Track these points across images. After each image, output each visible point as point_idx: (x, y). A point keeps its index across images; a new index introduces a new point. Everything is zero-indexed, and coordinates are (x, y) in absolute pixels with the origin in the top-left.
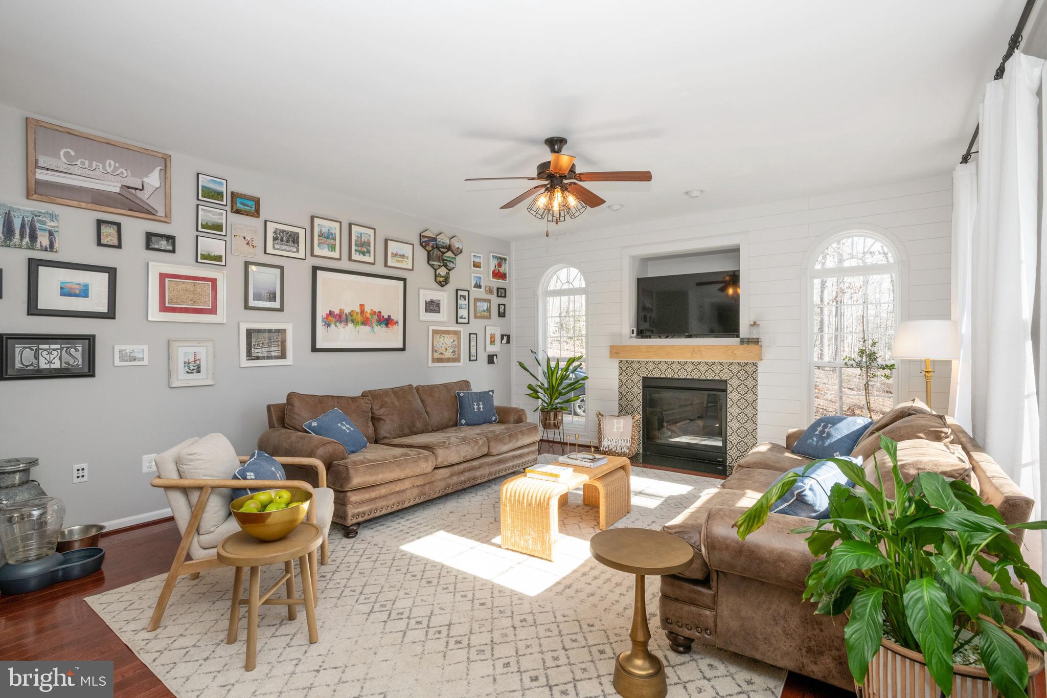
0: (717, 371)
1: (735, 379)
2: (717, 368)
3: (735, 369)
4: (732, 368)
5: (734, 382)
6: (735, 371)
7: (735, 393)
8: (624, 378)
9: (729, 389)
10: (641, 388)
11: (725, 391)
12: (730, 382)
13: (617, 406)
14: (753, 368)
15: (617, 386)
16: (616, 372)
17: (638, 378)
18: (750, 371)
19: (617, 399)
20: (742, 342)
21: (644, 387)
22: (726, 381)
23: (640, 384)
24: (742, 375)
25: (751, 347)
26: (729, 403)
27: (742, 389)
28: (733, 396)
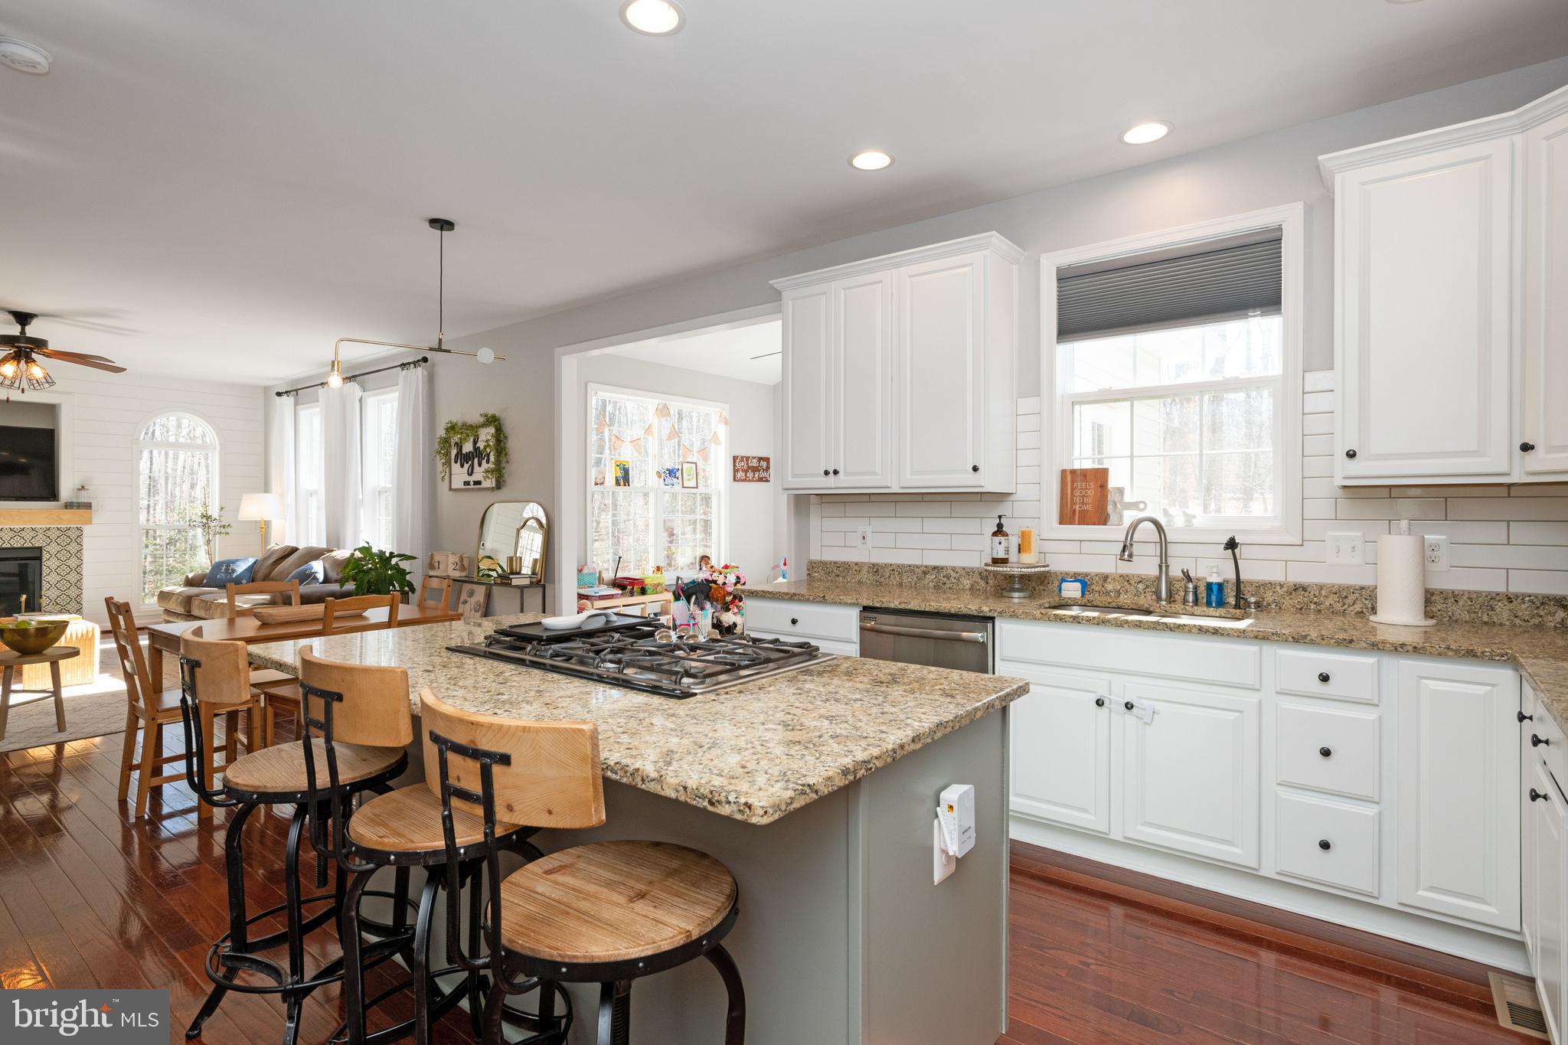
0: (28, 537)
1: (53, 545)
2: (27, 535)
3: (54, 534)
4: (49, 533)
5: (52, 549)
6: (53, 537)
7: (53, 560)
9: (45, 556)
11: (39, 558)
12: (48, 549)
14: (78, 533)
18: (73, 536)
20: (69, 506)
22: (40, 548)
24: (63, 540)
25: (81, 512)
26: (45, 571)
27: (63, 555)
28: (49, 563)
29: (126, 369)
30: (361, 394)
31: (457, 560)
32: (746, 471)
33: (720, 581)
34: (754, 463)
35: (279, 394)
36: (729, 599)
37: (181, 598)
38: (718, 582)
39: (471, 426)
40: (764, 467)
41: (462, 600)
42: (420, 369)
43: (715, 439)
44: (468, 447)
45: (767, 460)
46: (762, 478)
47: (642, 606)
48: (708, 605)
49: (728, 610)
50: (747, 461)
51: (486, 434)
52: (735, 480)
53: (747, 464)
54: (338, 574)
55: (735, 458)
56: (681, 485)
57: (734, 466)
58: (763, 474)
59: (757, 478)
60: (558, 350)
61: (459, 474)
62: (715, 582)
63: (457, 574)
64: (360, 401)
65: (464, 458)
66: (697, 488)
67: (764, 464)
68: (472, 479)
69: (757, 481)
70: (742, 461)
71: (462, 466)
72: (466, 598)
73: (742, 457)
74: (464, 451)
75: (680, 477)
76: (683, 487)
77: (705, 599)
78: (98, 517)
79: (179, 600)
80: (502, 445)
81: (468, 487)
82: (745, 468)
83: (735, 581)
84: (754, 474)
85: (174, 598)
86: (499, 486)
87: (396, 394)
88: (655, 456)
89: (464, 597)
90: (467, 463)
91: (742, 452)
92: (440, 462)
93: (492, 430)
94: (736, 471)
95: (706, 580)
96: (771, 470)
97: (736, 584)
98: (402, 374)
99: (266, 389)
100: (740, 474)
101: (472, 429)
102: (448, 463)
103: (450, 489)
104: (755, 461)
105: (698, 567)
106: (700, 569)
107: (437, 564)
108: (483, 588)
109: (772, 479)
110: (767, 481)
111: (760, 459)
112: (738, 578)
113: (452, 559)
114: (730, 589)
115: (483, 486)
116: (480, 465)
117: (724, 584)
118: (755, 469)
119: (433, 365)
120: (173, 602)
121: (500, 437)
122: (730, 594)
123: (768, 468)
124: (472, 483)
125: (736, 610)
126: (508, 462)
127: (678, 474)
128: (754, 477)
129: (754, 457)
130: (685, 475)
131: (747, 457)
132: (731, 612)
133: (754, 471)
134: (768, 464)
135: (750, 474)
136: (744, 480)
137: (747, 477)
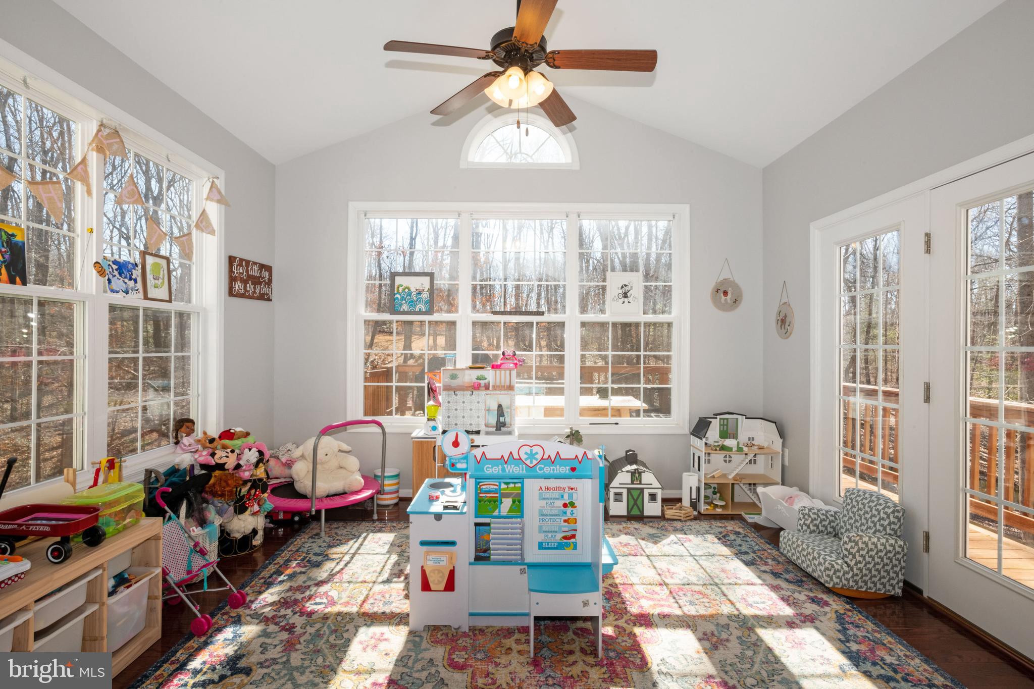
32: (245, 282)
33: (231, 462)
34: (255, 271)
36: (244, 490)
38: (226, 467)
40: (266, 280)
43: (203, 222)
45: (268, 268)
46: (264, 294)
48: (209, 510)
49: (241, 509)
50: (247, 266)
52: (231, 293)
53: (247, 271)
55: (231, 259)
56: (141, 295)
57: (231, 271)
58: (265, 290)
59: (258, 294)
62: (221, 467)
66: (170, 301)
67: (266, 274)
69: (258, 299)
70: (240, 265)
73: (241, 260)
75: (139, 280)
76: (146, 298)
77: (204, 499)
82: (244, 276)
83: (255, 461)
84: (255, 288)
88: (91, 231)
91: (240, 253)
94: (232, 279)
95: (203, 466)
96: (274, 285)
97: (257, 465)
100: (238, 286)
104: (256, 268)
109: (273, 298)
110: (269, 300)
111: (262, 267)
112: (261, 453)
114: (246, 474)
117: (238, 467)
118: (257, 281)
122: (245, 482)
123: (270, 280)
125: (256, 508)
127: (137, 273)
128: (254, 292)
129: (255, 263)
130: (149, 277)
131: (248, 262)
132: (248, 512)
133: (255, 284)
134: (271, 275)
135: (250, 287)
136: (242, 296)
137: (246, 291)
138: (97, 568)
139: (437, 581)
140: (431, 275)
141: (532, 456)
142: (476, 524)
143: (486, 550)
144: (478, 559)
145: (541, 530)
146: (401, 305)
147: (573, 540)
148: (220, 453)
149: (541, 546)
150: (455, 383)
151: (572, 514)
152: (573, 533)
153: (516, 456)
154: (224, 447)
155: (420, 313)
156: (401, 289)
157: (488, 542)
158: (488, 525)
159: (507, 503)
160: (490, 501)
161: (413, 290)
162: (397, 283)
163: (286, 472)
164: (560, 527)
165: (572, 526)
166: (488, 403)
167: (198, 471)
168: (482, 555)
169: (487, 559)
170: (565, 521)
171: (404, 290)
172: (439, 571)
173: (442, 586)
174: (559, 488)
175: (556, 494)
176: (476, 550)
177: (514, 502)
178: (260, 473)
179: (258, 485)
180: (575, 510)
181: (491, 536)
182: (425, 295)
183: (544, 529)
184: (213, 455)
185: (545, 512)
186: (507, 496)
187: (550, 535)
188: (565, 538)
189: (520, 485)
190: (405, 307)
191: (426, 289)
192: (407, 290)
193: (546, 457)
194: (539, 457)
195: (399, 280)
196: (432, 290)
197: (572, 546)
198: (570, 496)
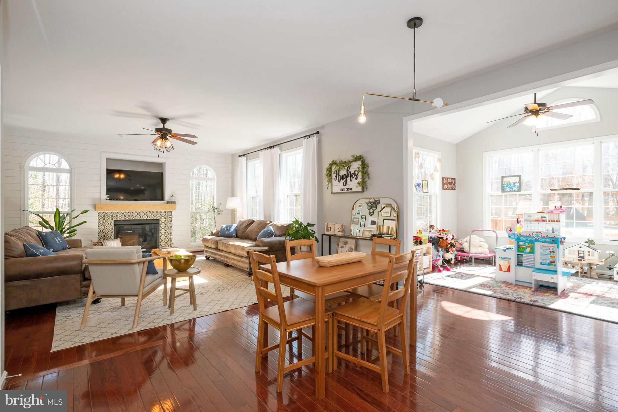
0: (155, 215)
1: (163, 218)
2: (155, 214)
3: (163, 214)
4: (162, 214)
5: (162, 220)
6: (163, 215)
7: (163, 224)
8: (102, 221)
9: (160, 223)
10: (113, 226)
11: (158, 224)
12: (161, 220)
13: (97, 236)
14: (171, 213)
15: (97, 226)
16: (97, 218)
17: (112, 221)
18: (169, 215)
19: (97, 233)
20: (168, 203)
21: (115, 225)
22: (159, 220)
23: (113, 224)
24: (166, 216)
25: (172, 205)
26: (160, 229)
27: (166, 223)
28: (162, 225)
29: (197, 143)
30: (280, 152)
31: (340, 227)
32: (447, 185)
34: (450, 181)
35: (240, 156)
36: (449, 246)
37: (213, 241)
38: (444, 238)
39: (345, 162)
40: (454, 183)
41: (340, 245)
42: (315, 137)
43: (436, 169)
44: (343, 172)
45: (454, 179)
46: (453, 188)
47: (421, 250)
48: (440, 249)
49: (448, 252)
50: (448, 180)
51: (355, 166)
52: (443, 189)
54: (280, 233)
55: (443, 178)
57: (443, 182)
58: (453, 186)
60: (404, 119)
61: (337, 186)
62: (442, 238)
63: (340, 234)
64: (280, 155)
65: (340, 178)
66: (428, 192)
67: (453, 181)
68: (346, 188)
69: (451, 189)
70: (446, 180)
71: (339, 182)
72: (343, 245)
73: (446, 178)
74: (341, 174)
75: (422, 188)
76: (423, 192)
77: (438, 246)
78: (178, 206)
79: (213, 242)
80: (366, 170)
81: (343, 191)
82: (447, 183)
83: (452, 238)
85: (210, 241)
86: (363, 191)
87: (302, 150)
89: (341, 245)
90: (343, 180)
91: (446, 176)
92: (326, 180)
93: (360, 162)
94: (443, 184)
95: (437, 237)
96: (456, 184)
97: (452, 239)
98: (305, 141)
99: (233, 155)
100: (445, 186)
101: (347, 164)
102: (330, 181)
103: (332, 193)
104: (450, 180)
105: (429, 230)
106: (430, 231)
107: (329, 229)
108: (354, 241)
109: (456, 189)
111: (452, 179)
112: (453, 236)
113: (339, 226)
114: (449, 241)
115: (353, 191)
116: (351, 181)
117: (447, 239)
118: (450, 184)
119: (321, 135)
120: (210, 243)
121: (364, 166)
122: (449, 244)
123: (455, 183)
124: (346, 190)
125: (452, 252)
126: (369, 178)
127: (421, 186)
128: (450, 188)
129: (450, 178)
130: (424, 186)
131: (448, 178)
132: (450, 253)
133: (450, 185)
134: (455, 181)
135: (449, 186)
136: (446, 189)
137: (447, 187)
138: (421, 249)
139: (505, 268)
140: (520, 176)
141: (537, 235)
142: (518, 254)
143: (522, 262)
144: (518, 265)
145: (541, 259)
146: (506, 188)
147: (554, 263)
148: (442, 234)
149: (541, 263)
150: (530, 219)
151: (553, 255)
152: (554, 261)
153: (531, 235)
154: (443, 233)
155: (515, 191)
156: (506, 182)
157: (522, 260)
158: (522, 255)
159: (528, 250)
160: (522, 248)
161: (511, 182)
162: (504, 181)
163: (461, 246)
164: (549, 259)
165: (553, 259)
166: (547, 228)
167: (436, 238)
168: (520, 263)
169: (522, 265)
170: (550, 257)
171: (507, 183)
172: (505, 266)
173: (506, 270)
174: (548, 246)
175: (547, 248)
176: (518, 262)
177: (531, 249)
178: (453, 242)
179: (452, 245)
180: (554, 254)
181: (523, 258)
182: (517, 184)
183: (542, 258)
184: (440, 235)
185: (543, 253)
186: (529, 247)
187: (545, 260)
188: (551, 262)
189: (533, 244)
190: (508, 189)
191: (517, 182)
192: (508, 183)
193: (543, 236)
194: (540, 236)
195: (505, 179)
196: (520, 182)
197: (554, 265)
198: (553, 249)
